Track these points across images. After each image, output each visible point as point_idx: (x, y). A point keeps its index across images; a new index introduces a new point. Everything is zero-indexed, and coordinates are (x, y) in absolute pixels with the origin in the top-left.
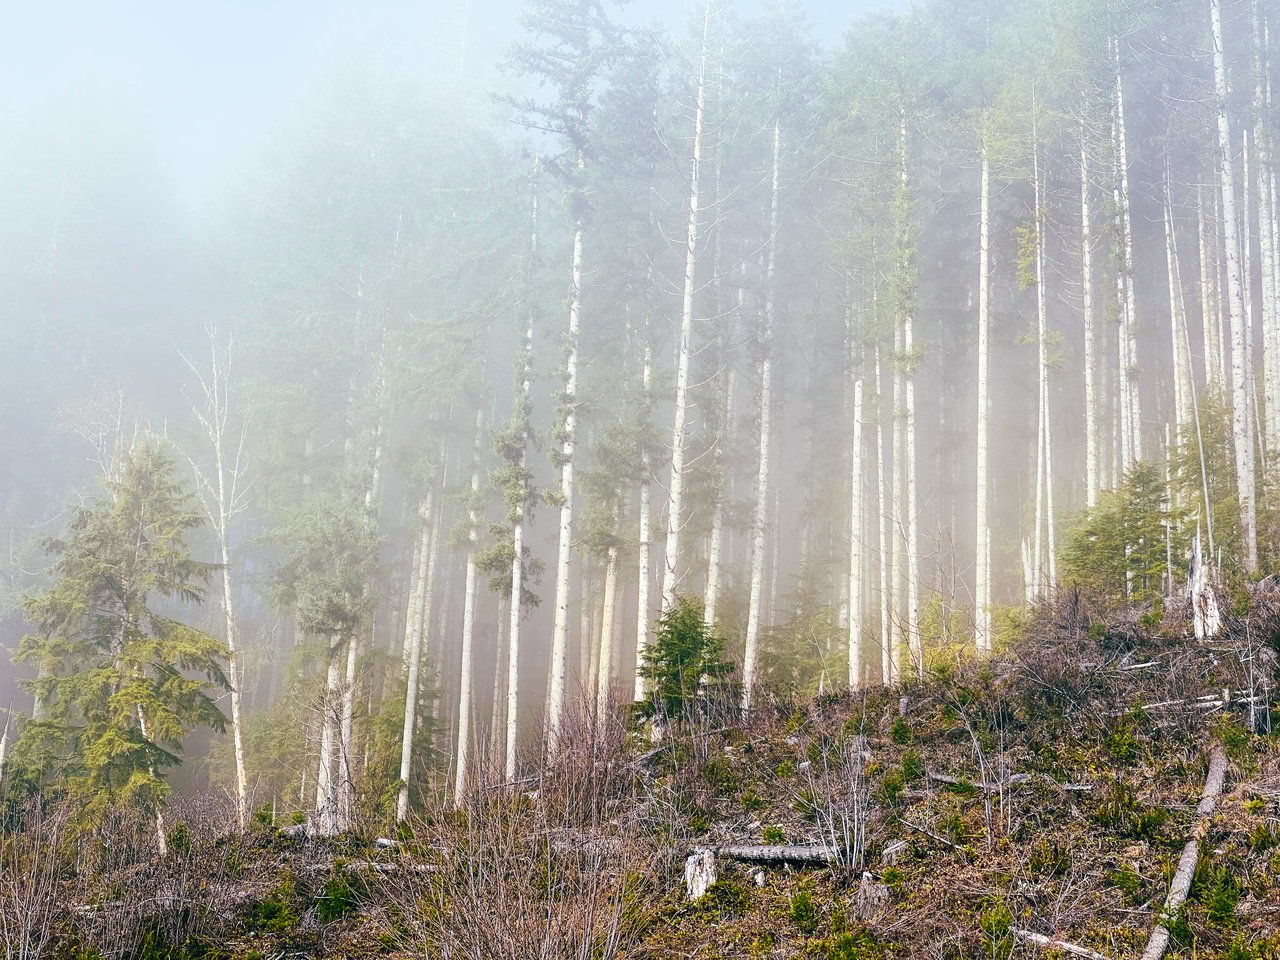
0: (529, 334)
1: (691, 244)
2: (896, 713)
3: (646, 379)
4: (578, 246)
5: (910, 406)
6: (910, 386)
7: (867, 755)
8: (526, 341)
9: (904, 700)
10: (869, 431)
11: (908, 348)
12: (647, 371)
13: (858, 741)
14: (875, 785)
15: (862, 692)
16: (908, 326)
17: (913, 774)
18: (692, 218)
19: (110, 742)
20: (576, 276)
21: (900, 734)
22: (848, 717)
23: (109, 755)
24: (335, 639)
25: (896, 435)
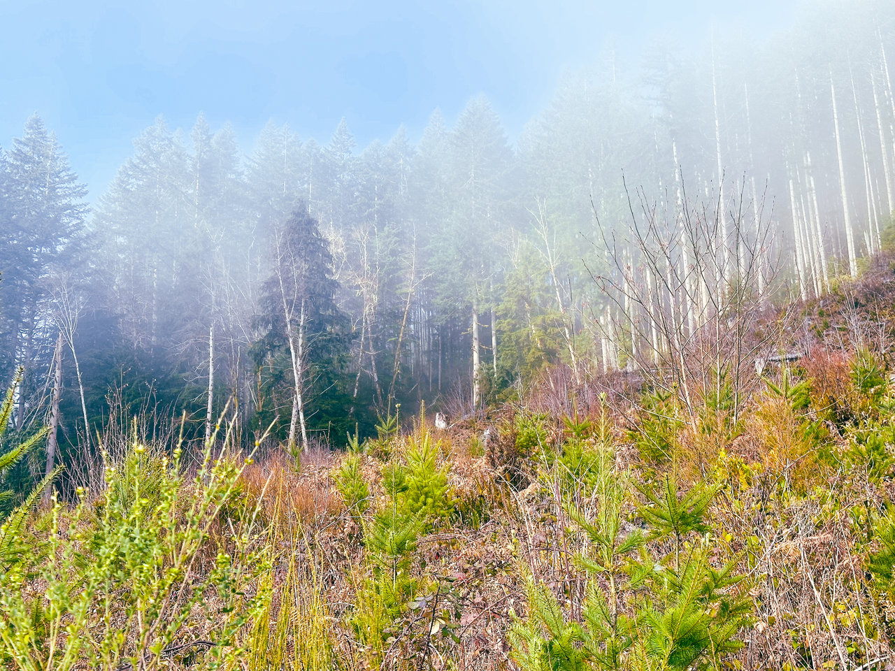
0: (660, 184)
1: (718, 139)
2: (819, 306)
3: (707, 193)
4: (674, 148)
5: (813, 185)
6: (812, 178)
7: (810, 322)
8: (659, 187)
9: (821, 302)
10: (797, 198)
11: (809, 164)
12: (706, 190)
13: (806, 319)
14: (815, 332)
15: (807, 301)
16: (808, 155)
17: (827, 326)
18: (717, 129)
19: (534, 353)
20: (676, 159)
21: (821, 314)
22: (802, 310)
23: (534, 358)
24: (602, 306)
25: (808, 197)
